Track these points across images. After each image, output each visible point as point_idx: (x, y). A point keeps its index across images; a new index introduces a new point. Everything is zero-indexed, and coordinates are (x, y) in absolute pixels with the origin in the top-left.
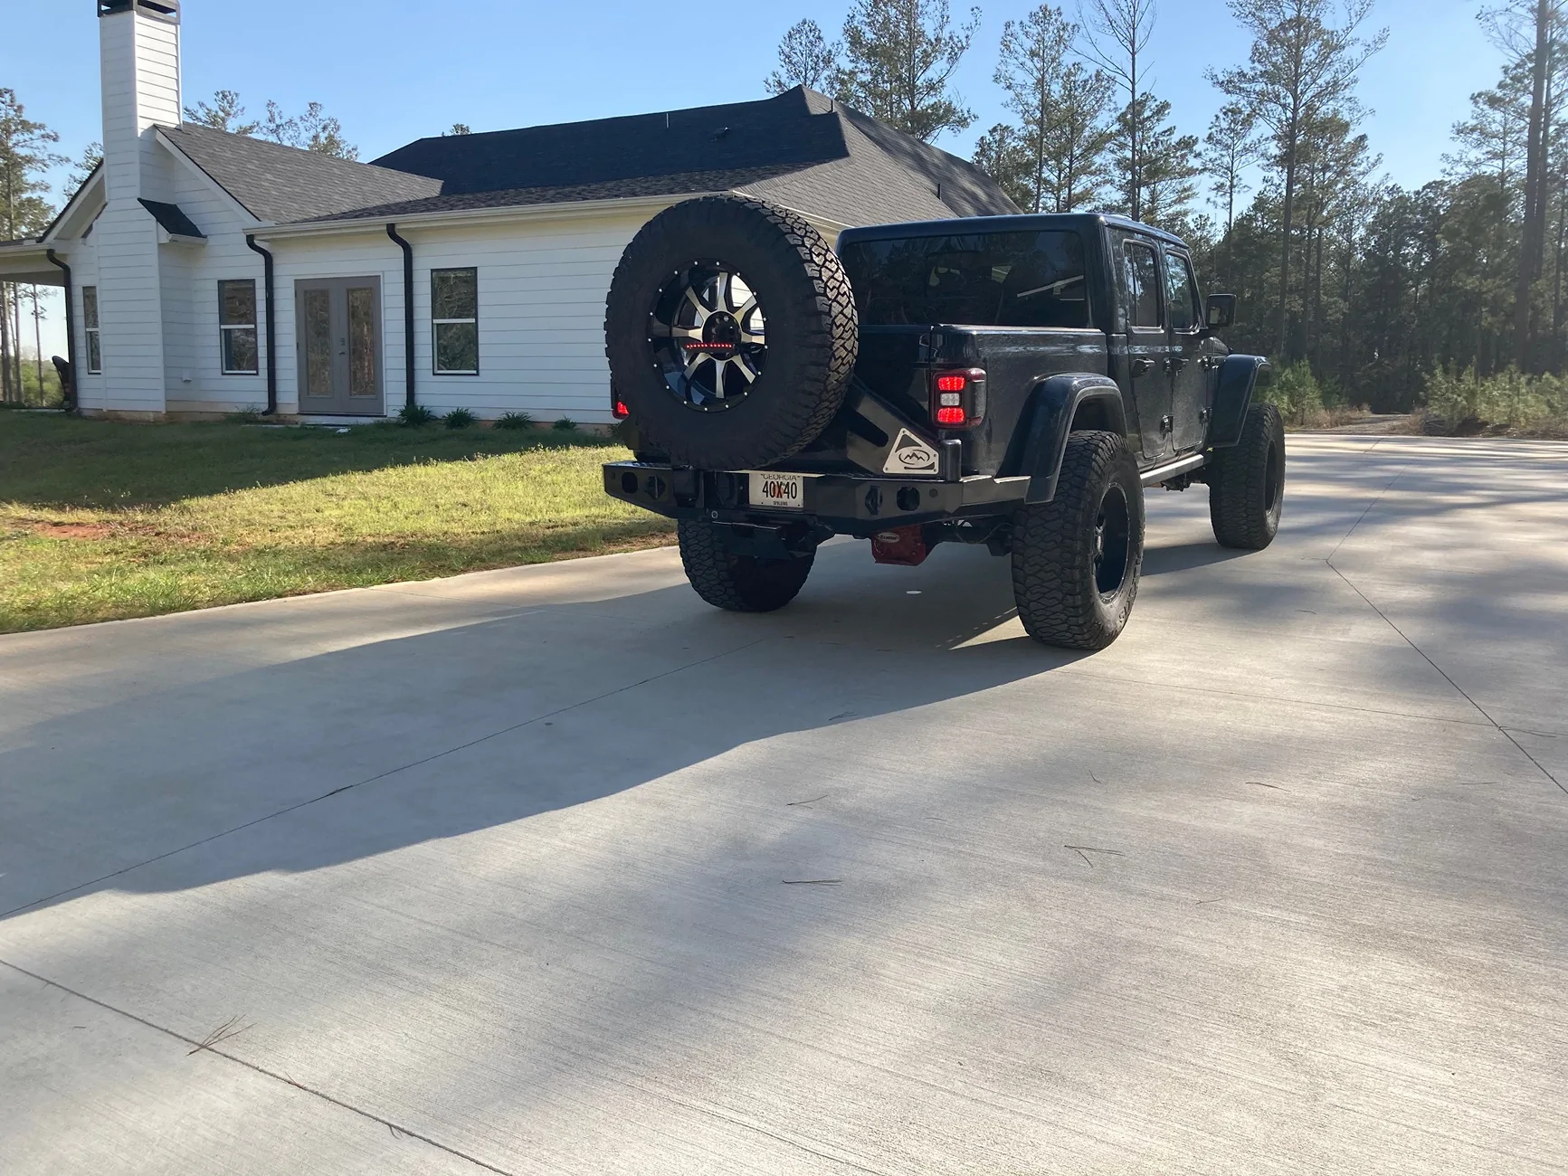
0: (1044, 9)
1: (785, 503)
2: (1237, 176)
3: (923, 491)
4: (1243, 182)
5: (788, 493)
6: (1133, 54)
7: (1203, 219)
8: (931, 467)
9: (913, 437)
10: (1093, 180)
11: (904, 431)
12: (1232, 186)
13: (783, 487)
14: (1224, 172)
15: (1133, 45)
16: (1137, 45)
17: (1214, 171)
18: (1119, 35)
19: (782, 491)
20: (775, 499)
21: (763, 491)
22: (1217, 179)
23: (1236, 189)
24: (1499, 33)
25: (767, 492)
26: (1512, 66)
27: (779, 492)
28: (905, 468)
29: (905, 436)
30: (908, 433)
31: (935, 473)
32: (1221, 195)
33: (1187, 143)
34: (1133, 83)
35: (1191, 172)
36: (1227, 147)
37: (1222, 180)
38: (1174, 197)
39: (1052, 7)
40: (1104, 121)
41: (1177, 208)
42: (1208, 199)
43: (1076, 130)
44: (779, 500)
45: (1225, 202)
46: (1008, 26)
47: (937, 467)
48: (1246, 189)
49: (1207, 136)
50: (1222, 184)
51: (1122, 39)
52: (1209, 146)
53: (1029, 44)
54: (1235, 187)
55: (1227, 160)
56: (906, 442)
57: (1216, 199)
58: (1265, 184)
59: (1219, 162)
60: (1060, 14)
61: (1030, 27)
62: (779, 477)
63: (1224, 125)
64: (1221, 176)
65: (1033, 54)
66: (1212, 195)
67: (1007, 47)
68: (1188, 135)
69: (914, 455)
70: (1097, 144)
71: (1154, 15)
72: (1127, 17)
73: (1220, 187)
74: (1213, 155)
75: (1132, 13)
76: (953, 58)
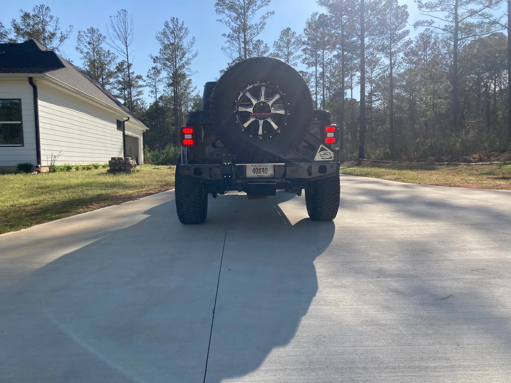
0: (92, 29)
1: (262, 176)
2: (158, 88)
3: (328, 167)
4: (159, 90)
5: (264, 172)
6: (127, 47)
7: (143, 102)
8: (331, 158)
9: (325, 148)
10: (111, 87)
11: (322, 146)
12: (156, 92)
13: (262, 170)
14: (153, 87)
15: (126, 43)
16: (128, 44)
17: (150, 86)
18: (121, 40)
19: (261, 171)
20: (258, 174)
21: (253, 172)
22: (151, 89)
23: (158, 92)
24: (228, 54)
25: (254, 172)
26: (230, 63)
27: (260, 171)
28: (322, 159)
29: (322, 147)
30: (323, 146)
31: (333, 160)
32: (153, 94)
33: (139, 77)
34: (127, 56)
35: (141, 86)
36: (153, 79)
37: (153, 89)
38: (135, 94)
39: (95, 28)
40: (113, 68)
41: (137, 97)
42: (149, 95)
43: (103, 70)
44: (260, 174)
45: (154, 96)
46: (79, 32)
47: (333, 158)
48: (160, 93)
49: (147, 75)
50: (153, 91)
51: (123, 41)
52: (148, 78)
53: (88, 40)
54: (157, 92)
55: (154, 83)
56: (322, 149)
57: (151, 95)
58: (164, 92)
59: (151, 84)
60: (98, 31)
61: (88, 34)
62: (260, 166)
63: (152, 72)
64: (152, 88)
65: (89, 43)
66: (150, 94)
67: (80, 40)
68: (139, 75)
69: (325, 154)
70: (110, 75)
71: (132, 35)
72: (124, 35)
73: (152, 92)
74: (150, 81)
75: (125, 34)
76: (61, 41)
